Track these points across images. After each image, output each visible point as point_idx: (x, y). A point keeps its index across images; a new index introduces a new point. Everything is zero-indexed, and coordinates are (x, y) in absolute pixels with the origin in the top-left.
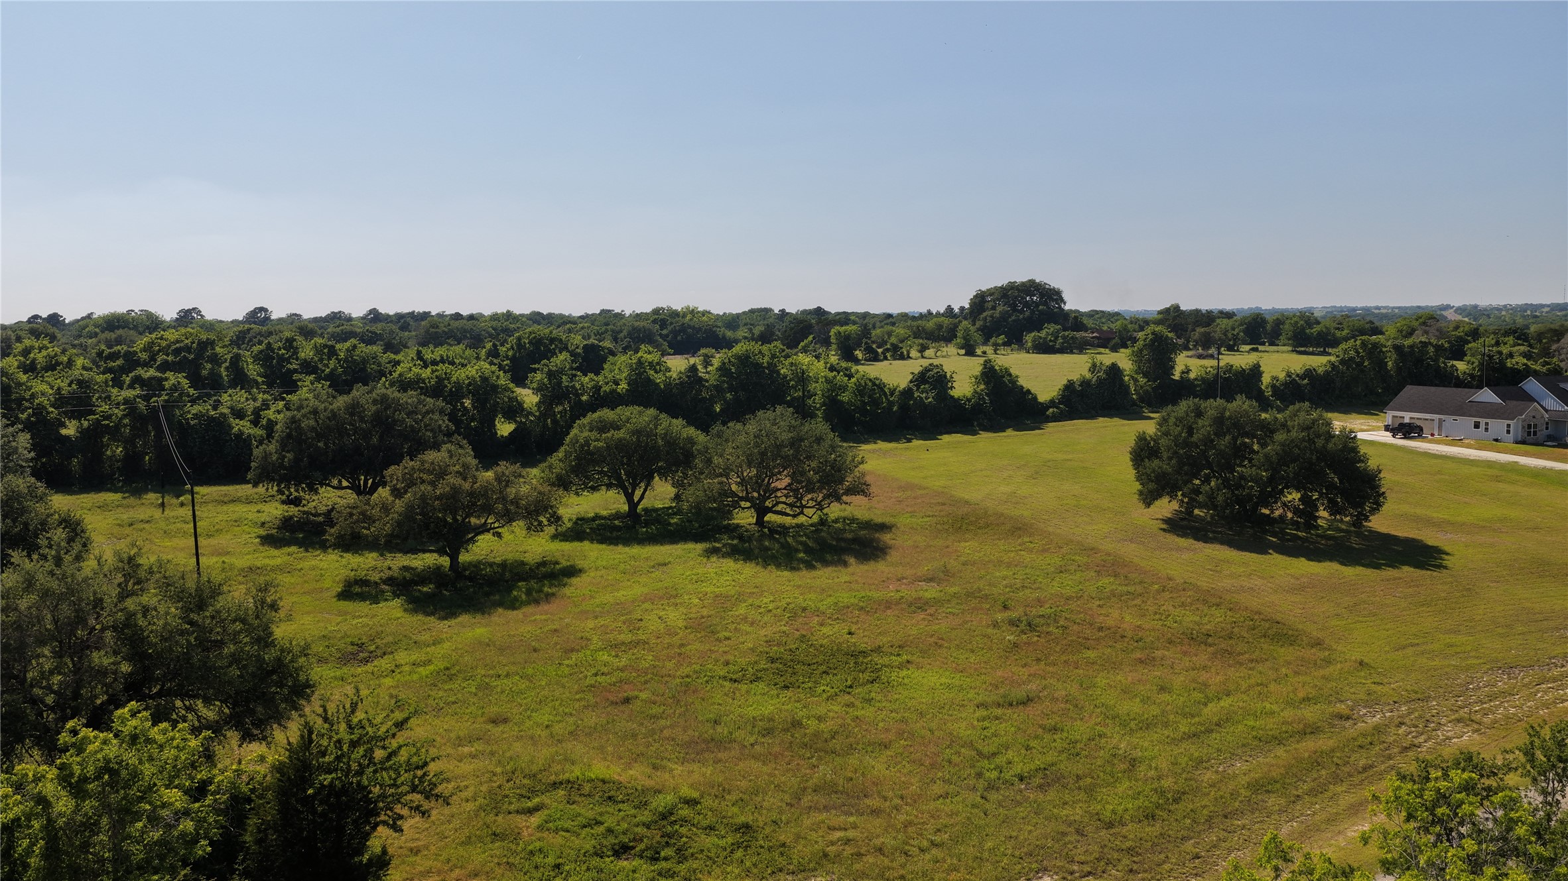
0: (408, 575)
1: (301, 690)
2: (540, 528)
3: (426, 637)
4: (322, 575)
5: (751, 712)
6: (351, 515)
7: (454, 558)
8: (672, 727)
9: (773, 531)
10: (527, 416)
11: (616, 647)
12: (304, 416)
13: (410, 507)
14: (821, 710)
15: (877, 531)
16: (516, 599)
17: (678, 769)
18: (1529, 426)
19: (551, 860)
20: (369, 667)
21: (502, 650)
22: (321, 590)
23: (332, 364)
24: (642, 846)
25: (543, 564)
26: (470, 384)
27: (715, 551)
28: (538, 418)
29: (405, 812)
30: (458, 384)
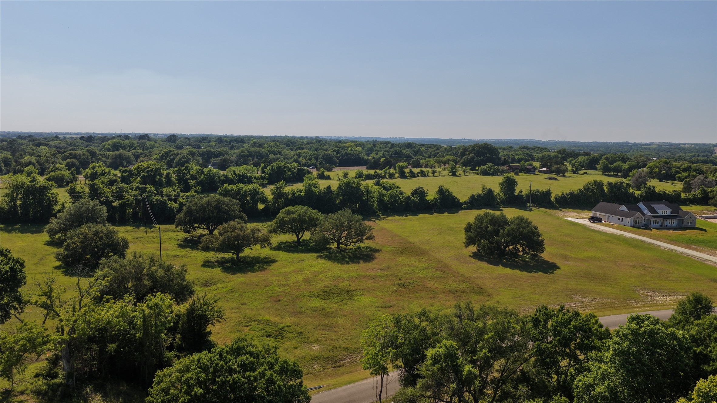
0: (223, 260)
1: (192, 293)
2: (264, 247)
3: (226, 280)
4: (197, 259)
5: (313, 305)
6: (206, 241)
7: (238, 255)
8: (290, 308)
9: (341, 250)
10: (269, 203)
11: (280, 286)
12: (192, 205)
13: (224, 240)
14: (332, 306)
15: (374, 252)
16: (255, 269)
17: (288, 319)
18: (636, 221)
19: (250, 337)
20: (210, 288)
21: (247, 285)
22: (196, 264)
23: (202, 176)
24: (273, 335)
25: (265, 258)
26: (249, 191)
27: (320, 256)
28: (273, 204)
29: (215, 322)
30: (245, 191)
